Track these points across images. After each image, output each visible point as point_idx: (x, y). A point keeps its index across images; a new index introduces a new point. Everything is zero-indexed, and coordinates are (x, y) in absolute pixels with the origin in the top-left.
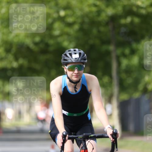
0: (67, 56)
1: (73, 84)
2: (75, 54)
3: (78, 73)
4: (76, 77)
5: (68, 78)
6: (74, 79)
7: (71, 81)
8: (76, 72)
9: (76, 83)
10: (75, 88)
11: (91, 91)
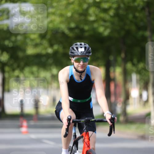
0: (74, 50)
1: (78, 73)
2: (81, 48)
3: (83, 65)
4: (81, 68)
5: (75, 68)
6: (80, 69)
7: (77, 71)
8: (81, 63)
9: (81, 72)
10: (81, 77)
11: (94, 81)
